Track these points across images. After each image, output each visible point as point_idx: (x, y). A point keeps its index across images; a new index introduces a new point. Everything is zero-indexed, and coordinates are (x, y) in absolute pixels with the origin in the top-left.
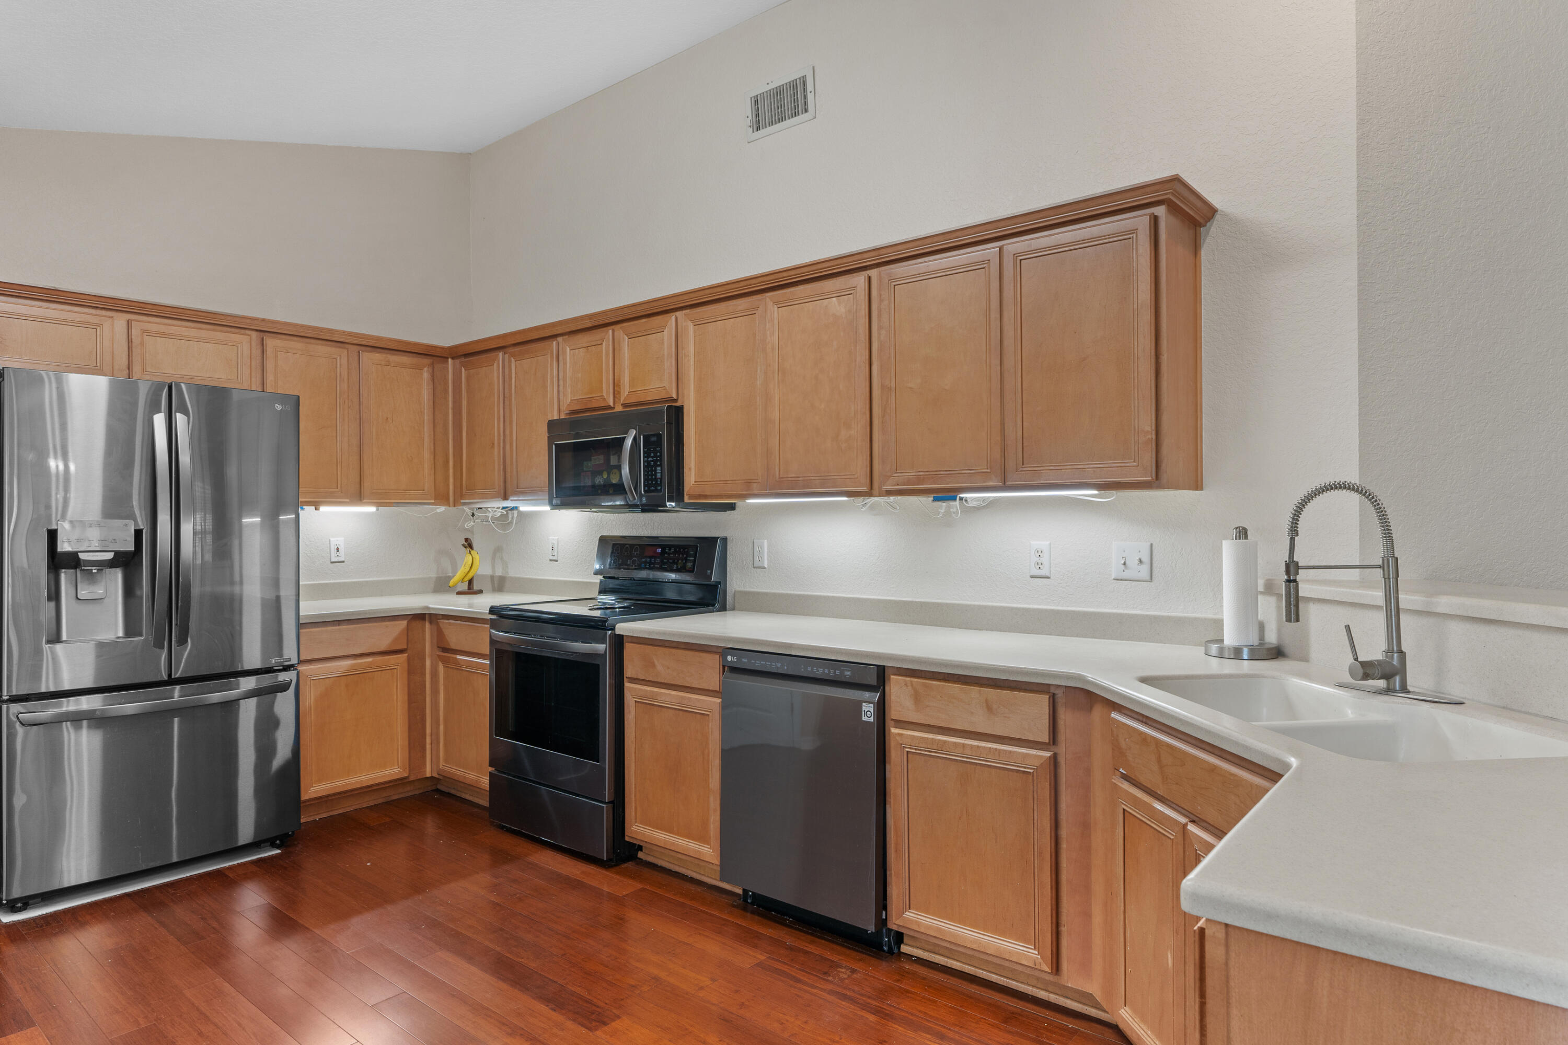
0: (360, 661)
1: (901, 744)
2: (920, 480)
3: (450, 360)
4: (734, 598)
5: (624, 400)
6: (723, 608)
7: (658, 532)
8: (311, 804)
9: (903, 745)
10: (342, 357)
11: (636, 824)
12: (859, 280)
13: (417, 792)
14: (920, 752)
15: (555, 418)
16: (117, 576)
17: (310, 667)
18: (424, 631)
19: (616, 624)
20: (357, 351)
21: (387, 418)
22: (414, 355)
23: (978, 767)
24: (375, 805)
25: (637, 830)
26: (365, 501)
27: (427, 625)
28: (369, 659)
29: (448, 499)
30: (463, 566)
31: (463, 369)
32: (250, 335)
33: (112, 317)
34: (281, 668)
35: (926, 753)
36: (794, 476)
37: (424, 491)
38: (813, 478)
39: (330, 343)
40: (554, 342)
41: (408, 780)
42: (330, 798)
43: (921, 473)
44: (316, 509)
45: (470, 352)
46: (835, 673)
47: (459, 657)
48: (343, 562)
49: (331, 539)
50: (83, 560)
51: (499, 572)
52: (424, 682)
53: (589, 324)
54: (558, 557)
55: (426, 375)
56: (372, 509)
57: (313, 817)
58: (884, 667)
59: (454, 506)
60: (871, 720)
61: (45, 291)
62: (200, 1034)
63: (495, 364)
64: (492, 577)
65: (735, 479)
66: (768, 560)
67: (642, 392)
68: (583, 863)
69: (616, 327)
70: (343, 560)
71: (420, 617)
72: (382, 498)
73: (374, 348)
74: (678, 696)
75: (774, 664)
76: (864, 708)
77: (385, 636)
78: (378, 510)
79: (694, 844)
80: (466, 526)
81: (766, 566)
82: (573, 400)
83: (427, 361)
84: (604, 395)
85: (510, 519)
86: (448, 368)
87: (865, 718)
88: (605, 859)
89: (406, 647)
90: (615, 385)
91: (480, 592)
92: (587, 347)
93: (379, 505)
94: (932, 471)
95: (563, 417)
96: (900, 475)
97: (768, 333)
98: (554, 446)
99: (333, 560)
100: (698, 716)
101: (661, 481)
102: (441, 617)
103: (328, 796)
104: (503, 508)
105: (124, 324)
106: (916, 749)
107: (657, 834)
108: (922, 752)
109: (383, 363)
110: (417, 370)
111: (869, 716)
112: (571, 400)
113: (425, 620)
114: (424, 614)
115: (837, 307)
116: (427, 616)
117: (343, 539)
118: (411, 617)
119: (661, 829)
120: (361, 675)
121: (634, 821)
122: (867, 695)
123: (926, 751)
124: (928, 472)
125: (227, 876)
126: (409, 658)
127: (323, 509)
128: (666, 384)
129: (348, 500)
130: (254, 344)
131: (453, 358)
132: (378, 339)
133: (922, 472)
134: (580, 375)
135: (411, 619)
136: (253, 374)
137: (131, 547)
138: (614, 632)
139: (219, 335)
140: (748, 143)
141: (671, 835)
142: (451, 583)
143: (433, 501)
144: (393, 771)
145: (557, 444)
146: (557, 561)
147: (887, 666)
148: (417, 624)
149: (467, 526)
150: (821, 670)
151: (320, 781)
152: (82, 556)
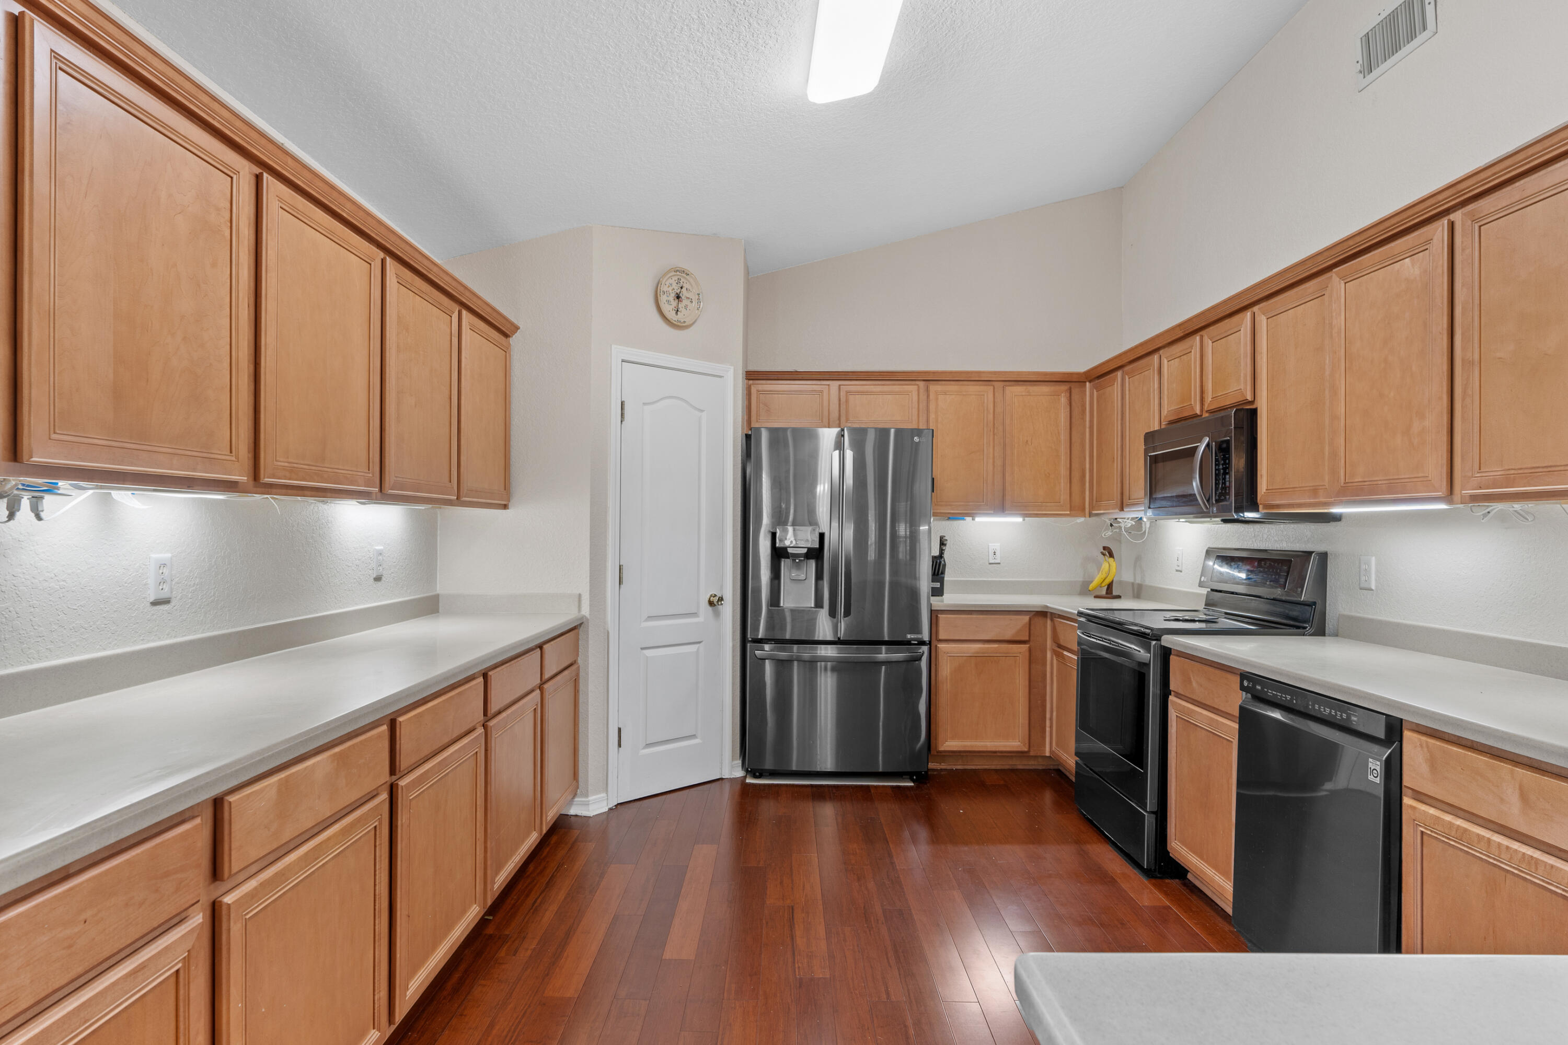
0: (987, 646)
1: (1414, 820)
2: (1509, 481)
3: (1088, 383)
4: (1338, 622)
5: (1208, 407)
6: (1321, 632)
7: (1267, 545)
8: (950, 755)
9: (1416, 822)
10: (987, 392)
11: (1176, 842)
12: (1439, 230)
13: (1040, 768)
14: (1436, 835)
15: (1156, 429)
16: (812, 564)
17: (947, 646)
18: (1046, 627)
19: (1162, 635)
20: (1002, 386)
21: (1027, 441)
22: (1053, 383)
23: (1509, 876)
24: (1002, 770)
25: (1178, 848)
26: (1006, 512)
27: (1049, 622)
28: (996, 646)
29: (1083, 509)
30: (1101, 572)
31: (1095, 391)
32: (918, 385)
33: (829, 385)
34: (916, 642)
35: (1444, 839)
36: (1360, 480)
37: (1060, 503)
38: (1380, 483)
39: (980, 383)
40: (1156, 356)
41: (1028, 755)
42: (962, 754)
43: (1512, 472)
44: (973, 520)
45: (1102, 373)
46: (1341, 716)
47: (1065, 653)
48: (999, 563)
49: (990, 544)
50: (791, 553)
51: (1138, 581)
52: (1046, 671)
53: (1180, 334)
54: (1182, 567)
55: (1063, 400)
56: (1019, 520)
57: (951, 766)
58: (1401, 720)
59: (1090, 517)
60: (1378, 780)
61: (790, 373)
62: (781, 883)
63: (1116, 383)
64: (1133, 584)
65: (1303, 485)
66: (1376, 580)
67: (1223, 396)
68: (1131, 865)
69: (1203, 333)
70: (999, 562)
71: (1043, 614)
72: (1027, 508)
73: (1018, 382)
74: (1208, 716)
75: (1284, 696)
76: (1370, 765)
77: (1012, 627)
78: (1024, 520)
79: (1219, 877)
80: (1103, 535)
81: (1373, 588)
82: (1170, 411)
83: (1064, 387)
84: (1193, 403)
85: (1144, 530)
86: (1085, 391)
87: (1371, 778)
88: (1145, 867)
89: (1028, 639)
90: (1202, 392)
91: (1119, 597)
92: (1181, 356)
93: (1025, 516)
94: (1527, 468)
95: (1163, 427)
96: (1484, 475)
97: (1334, 314)
98: (1148, 457)
99: (990, 562)
100: (1225, 742)
101: (1229, 490)
102: (1057, 616)
103: (960, 752)
104: (1133, 519)
105: (837, 388)
106: (1432, 831)
107: (1191, 857)
108: (1439, 837)
109: (1024, 394)
110: (1055, 397)
111: (1376, 775)
112: (1168, 412)
113: (1047, 617)
114: (1047, 612)
115: (1409, 268)
116: (1048, 614)
117: (999, 544)
118: (1034, 613)
119: (1194, 853)
120: (988, 657)
121: (1174, 837)
122: (1376, 748)
123: (1443, 836)
124: (1521, 469)
125: (870, 791)
126: (1030, 650)
127: (978, 519)
128: (1242, 387)
129: (992, 512)
130: (921, 391)
131: (1090, 382)
132: (1019, 373)
133: (1512, 469)
134: (1175, 385)
135: (1035, 615)
136: (920, 414)
137: (817, 546)
138: (1159, 642)
139: (896, 388)
140: (1359, 92)
141: (1202, 862)
142: (1091, 588)
143: (1068, 512)
144: (1015, 744)
145: (1150, 455)
146: (1181, 571)
147: (1405, 720)
148: (1039, 621)
149: (1105, 535)
150: (1328, 710)
151: (953, 738)
152: (790, 550)
